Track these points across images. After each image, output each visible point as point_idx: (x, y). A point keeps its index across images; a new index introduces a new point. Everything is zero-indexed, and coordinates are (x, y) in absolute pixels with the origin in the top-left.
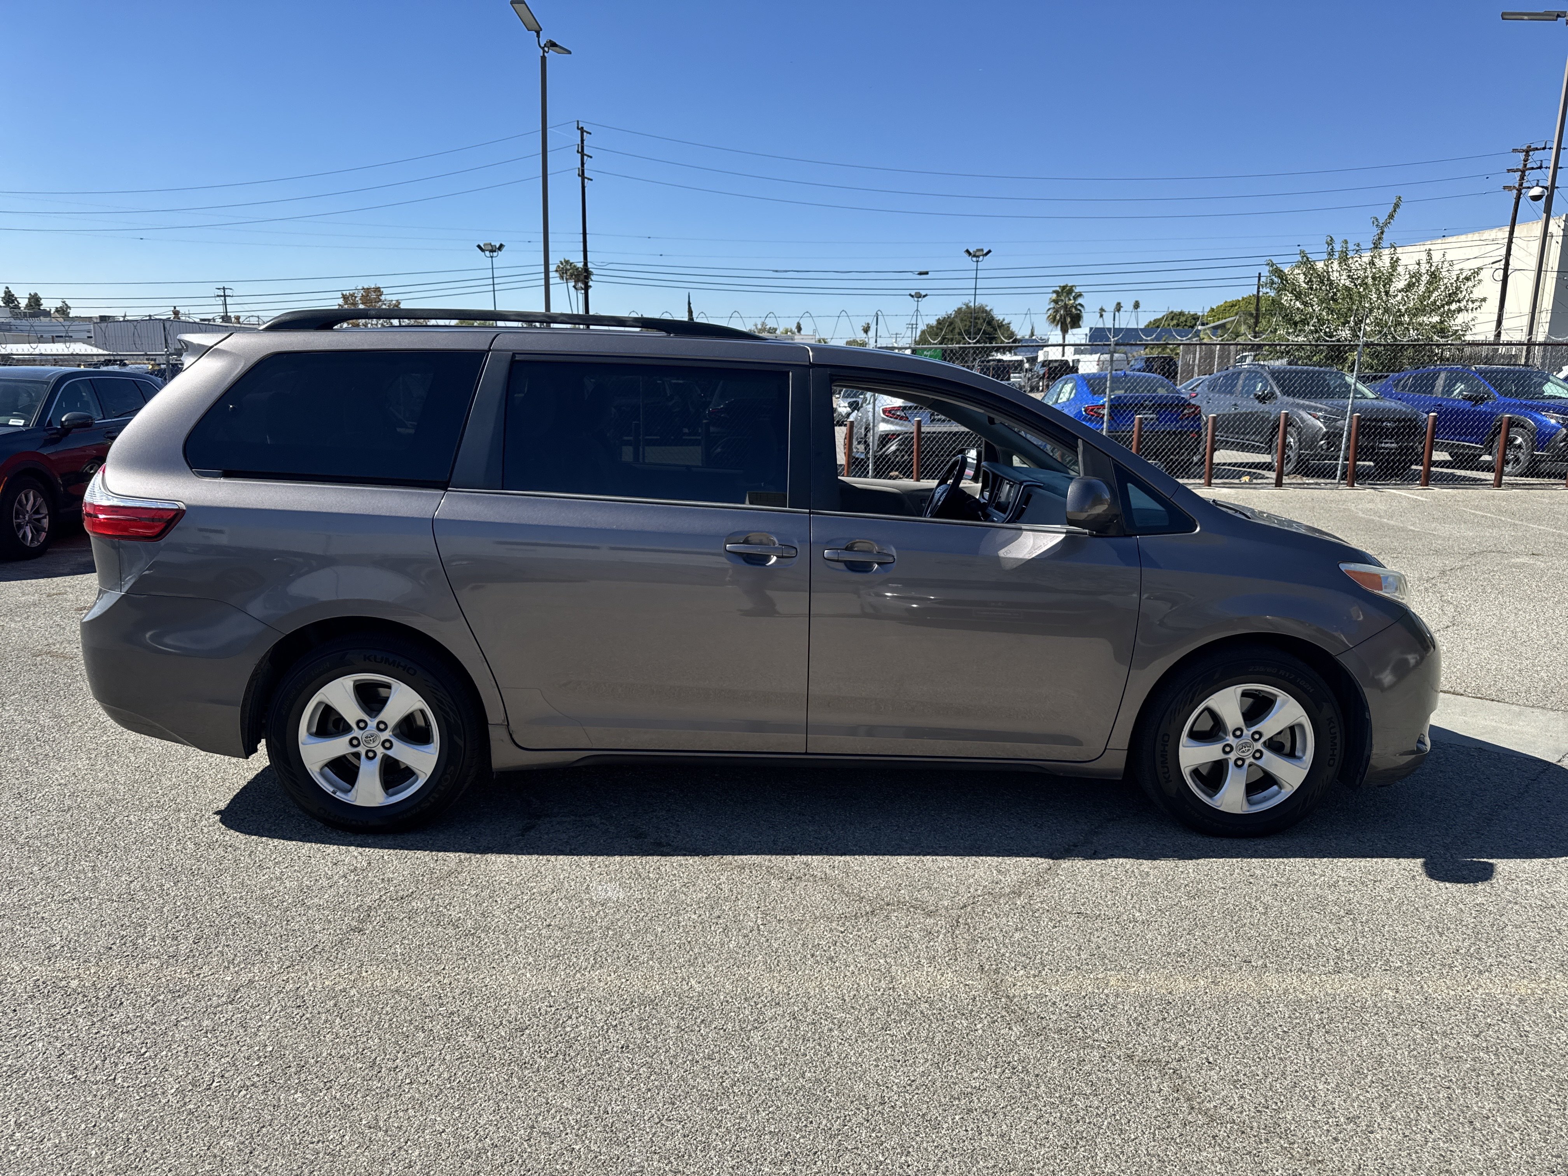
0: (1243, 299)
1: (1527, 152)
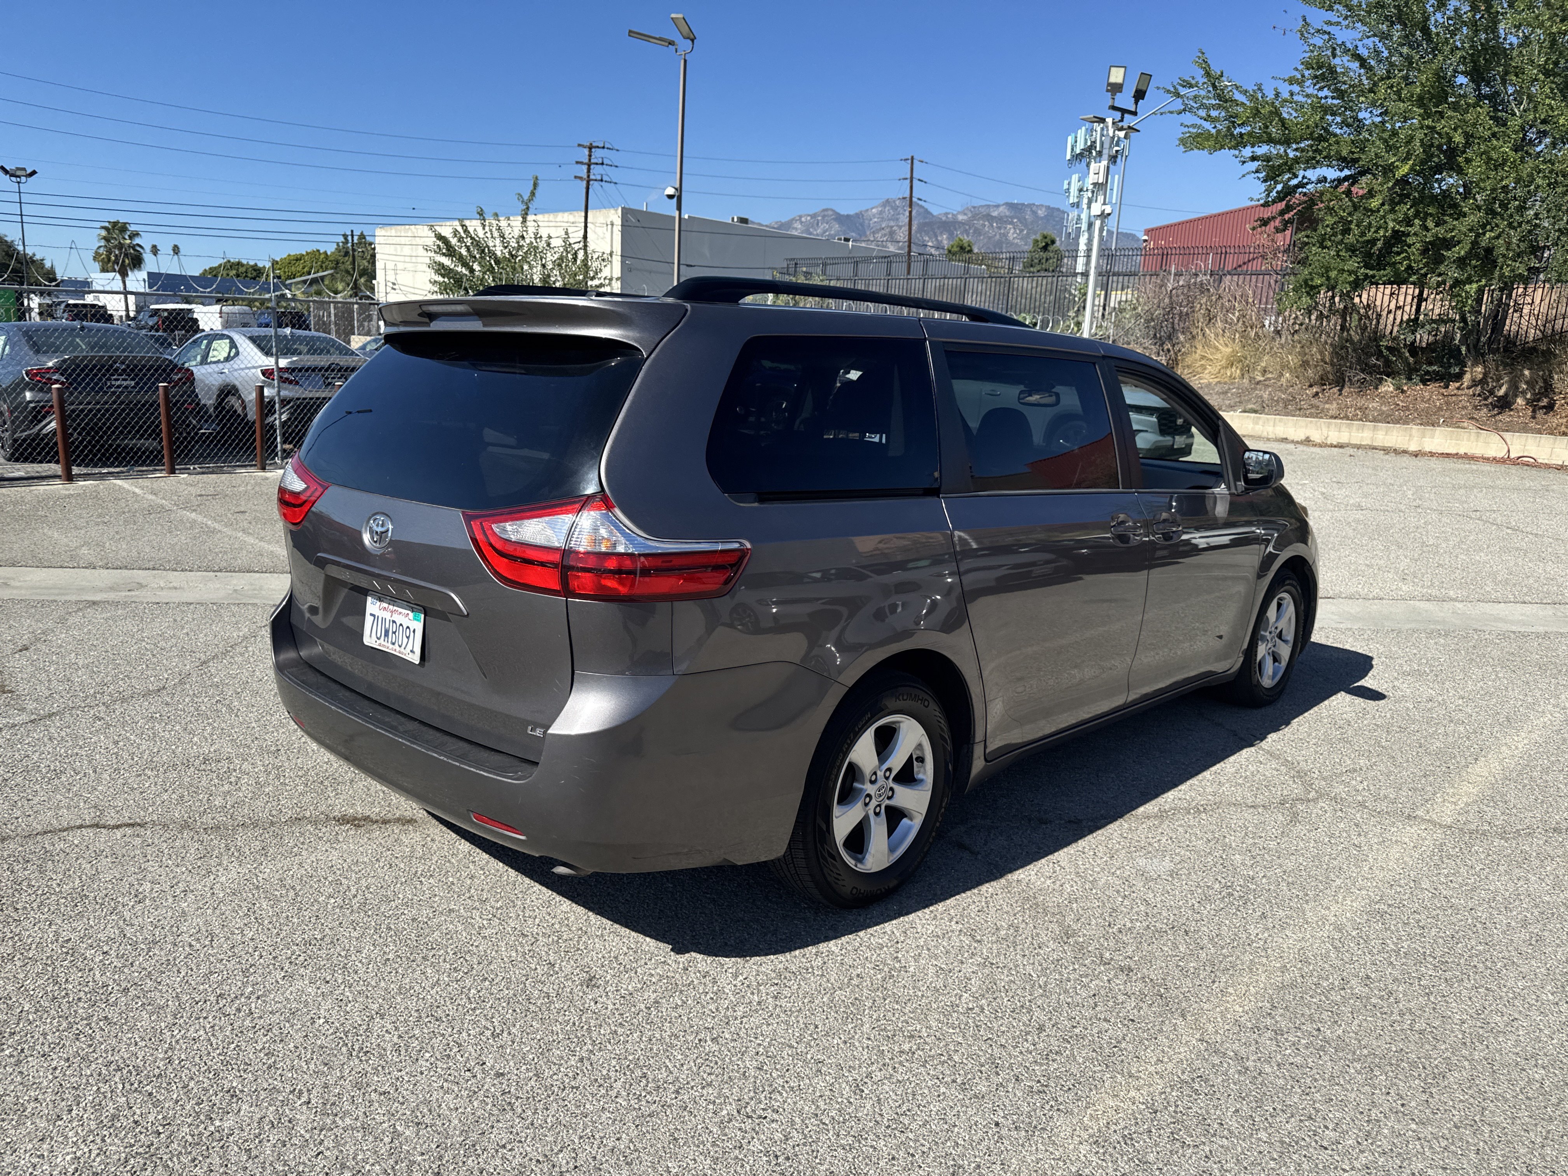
0: (308, 254)
1: (590, 148)
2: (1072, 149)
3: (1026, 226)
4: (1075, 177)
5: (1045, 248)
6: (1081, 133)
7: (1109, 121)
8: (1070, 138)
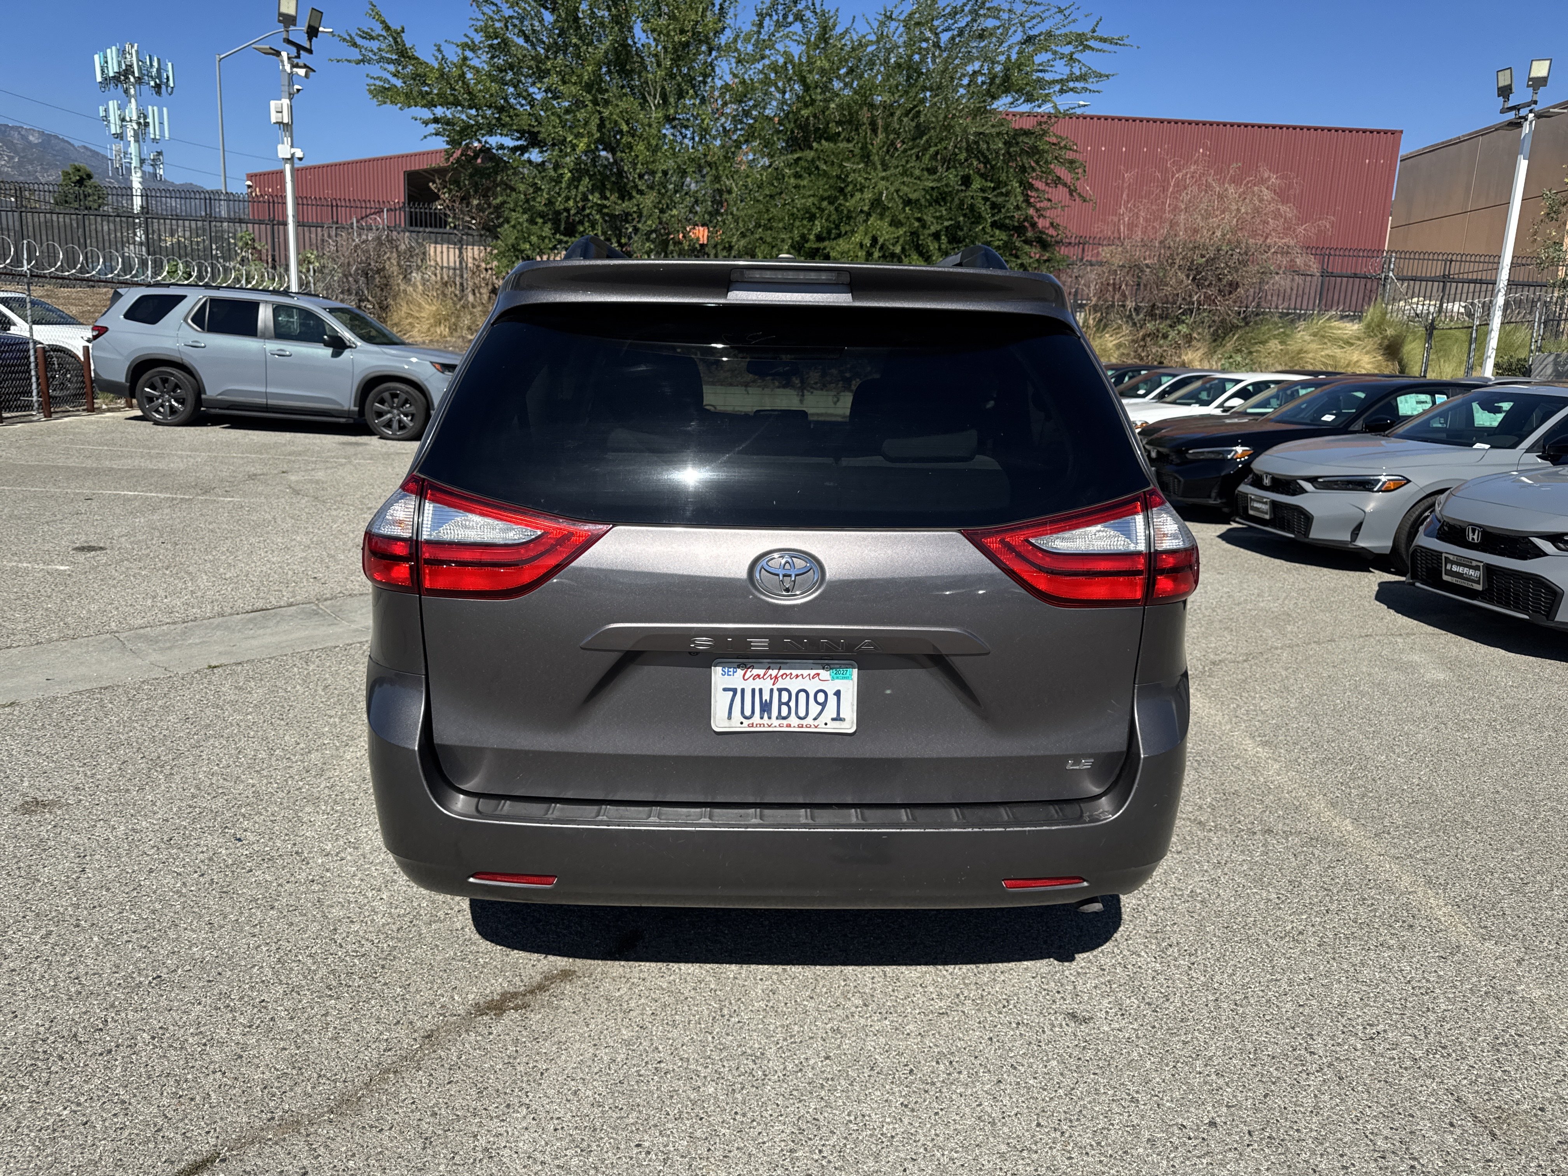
2: (103, 72)
3: (16, 152)
4: (112, 105)
5: (80, 182)
6: (112, 53)
7: (284, 54)
8: (96, 57)
